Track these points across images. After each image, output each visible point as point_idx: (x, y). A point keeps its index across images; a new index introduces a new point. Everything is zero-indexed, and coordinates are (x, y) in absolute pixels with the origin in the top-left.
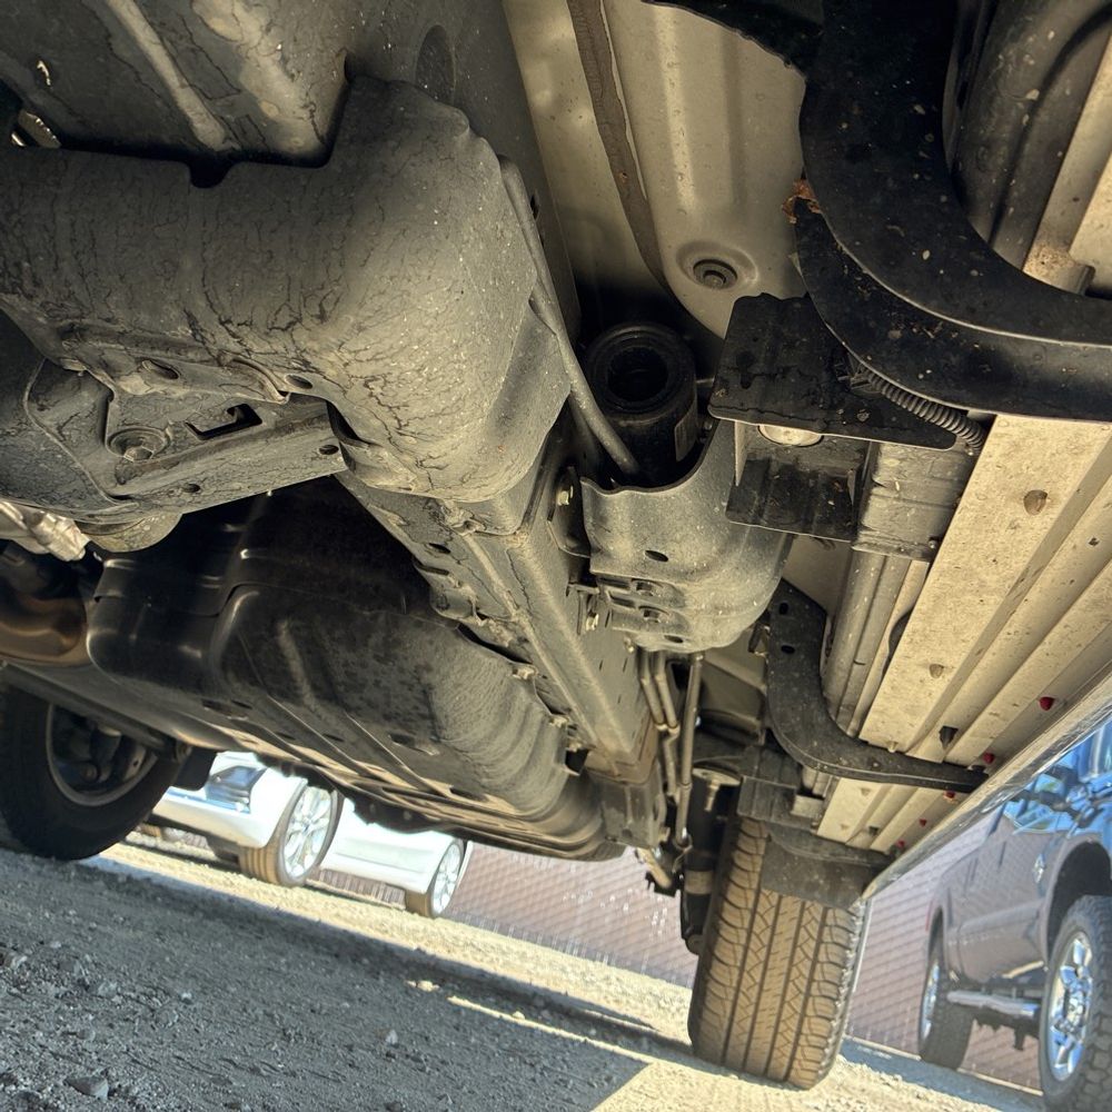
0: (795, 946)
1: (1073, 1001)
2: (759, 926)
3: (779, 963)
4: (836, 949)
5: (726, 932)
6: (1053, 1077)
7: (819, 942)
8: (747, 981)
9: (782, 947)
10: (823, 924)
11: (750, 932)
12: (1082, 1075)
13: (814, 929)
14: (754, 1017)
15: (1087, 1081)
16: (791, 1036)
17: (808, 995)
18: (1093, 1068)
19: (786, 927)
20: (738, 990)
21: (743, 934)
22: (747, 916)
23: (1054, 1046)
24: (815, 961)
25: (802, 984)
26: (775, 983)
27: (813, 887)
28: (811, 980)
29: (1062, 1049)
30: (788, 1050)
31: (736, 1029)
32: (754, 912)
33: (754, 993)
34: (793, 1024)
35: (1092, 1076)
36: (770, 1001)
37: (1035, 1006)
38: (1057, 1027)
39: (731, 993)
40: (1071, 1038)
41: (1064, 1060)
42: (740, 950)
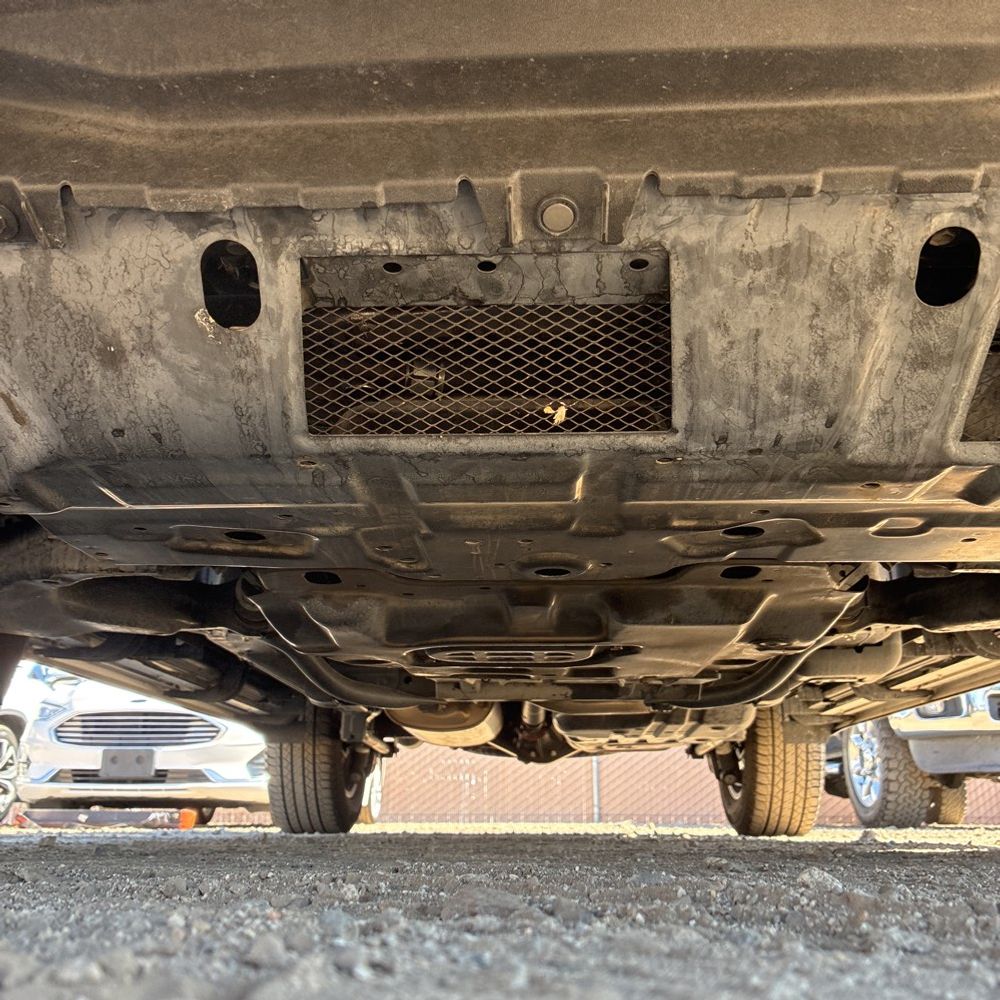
0: (796, 767)
1: (865, 755)
2: (777, 761)
3: (790, 777)
4: (815, 763)
5: (761, 769)
6: (863, 806)
7: (808, 761)
8: (776, 790)
9: (791, 768)
10: (808, 753)
11: (773, 766)
12: (884, 799)
13: (804, 756)
14: (781, 807)
15: (888, 802)
16: (800, 810)
17: (806, 788)
18: (890, 793)
19: (790, 758)
20: (772, 796)
21: (770, 768)
22: (770, 758)
23: (857, 787)
24: (807, 771)
25: (803, 784)
26: (790, 787)
27: (809, 736)
28: (807, 781)
29: (865, 787)
30: (799, 818)
31: (772, 815)
32: (773, 755)
33: (780, 795)
34: (801, 804)
35: (891, 798)
36: (789, 797)
37: (837, 765)
38: (858, 773)
39: (769, 798)
40: (869, 779)
41: (869, 793)
42: (770, 776)
